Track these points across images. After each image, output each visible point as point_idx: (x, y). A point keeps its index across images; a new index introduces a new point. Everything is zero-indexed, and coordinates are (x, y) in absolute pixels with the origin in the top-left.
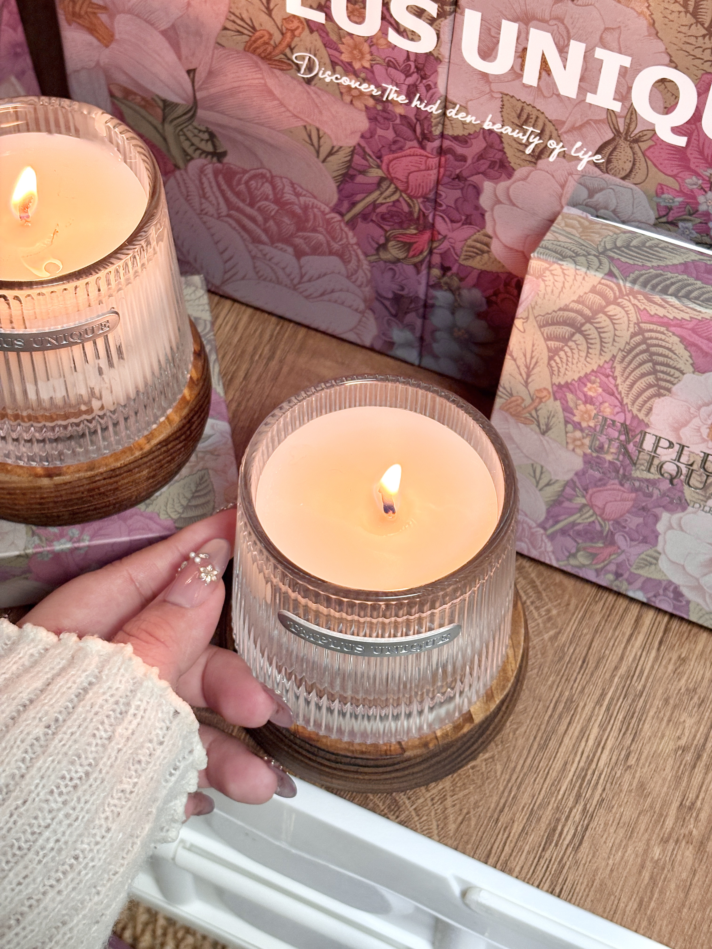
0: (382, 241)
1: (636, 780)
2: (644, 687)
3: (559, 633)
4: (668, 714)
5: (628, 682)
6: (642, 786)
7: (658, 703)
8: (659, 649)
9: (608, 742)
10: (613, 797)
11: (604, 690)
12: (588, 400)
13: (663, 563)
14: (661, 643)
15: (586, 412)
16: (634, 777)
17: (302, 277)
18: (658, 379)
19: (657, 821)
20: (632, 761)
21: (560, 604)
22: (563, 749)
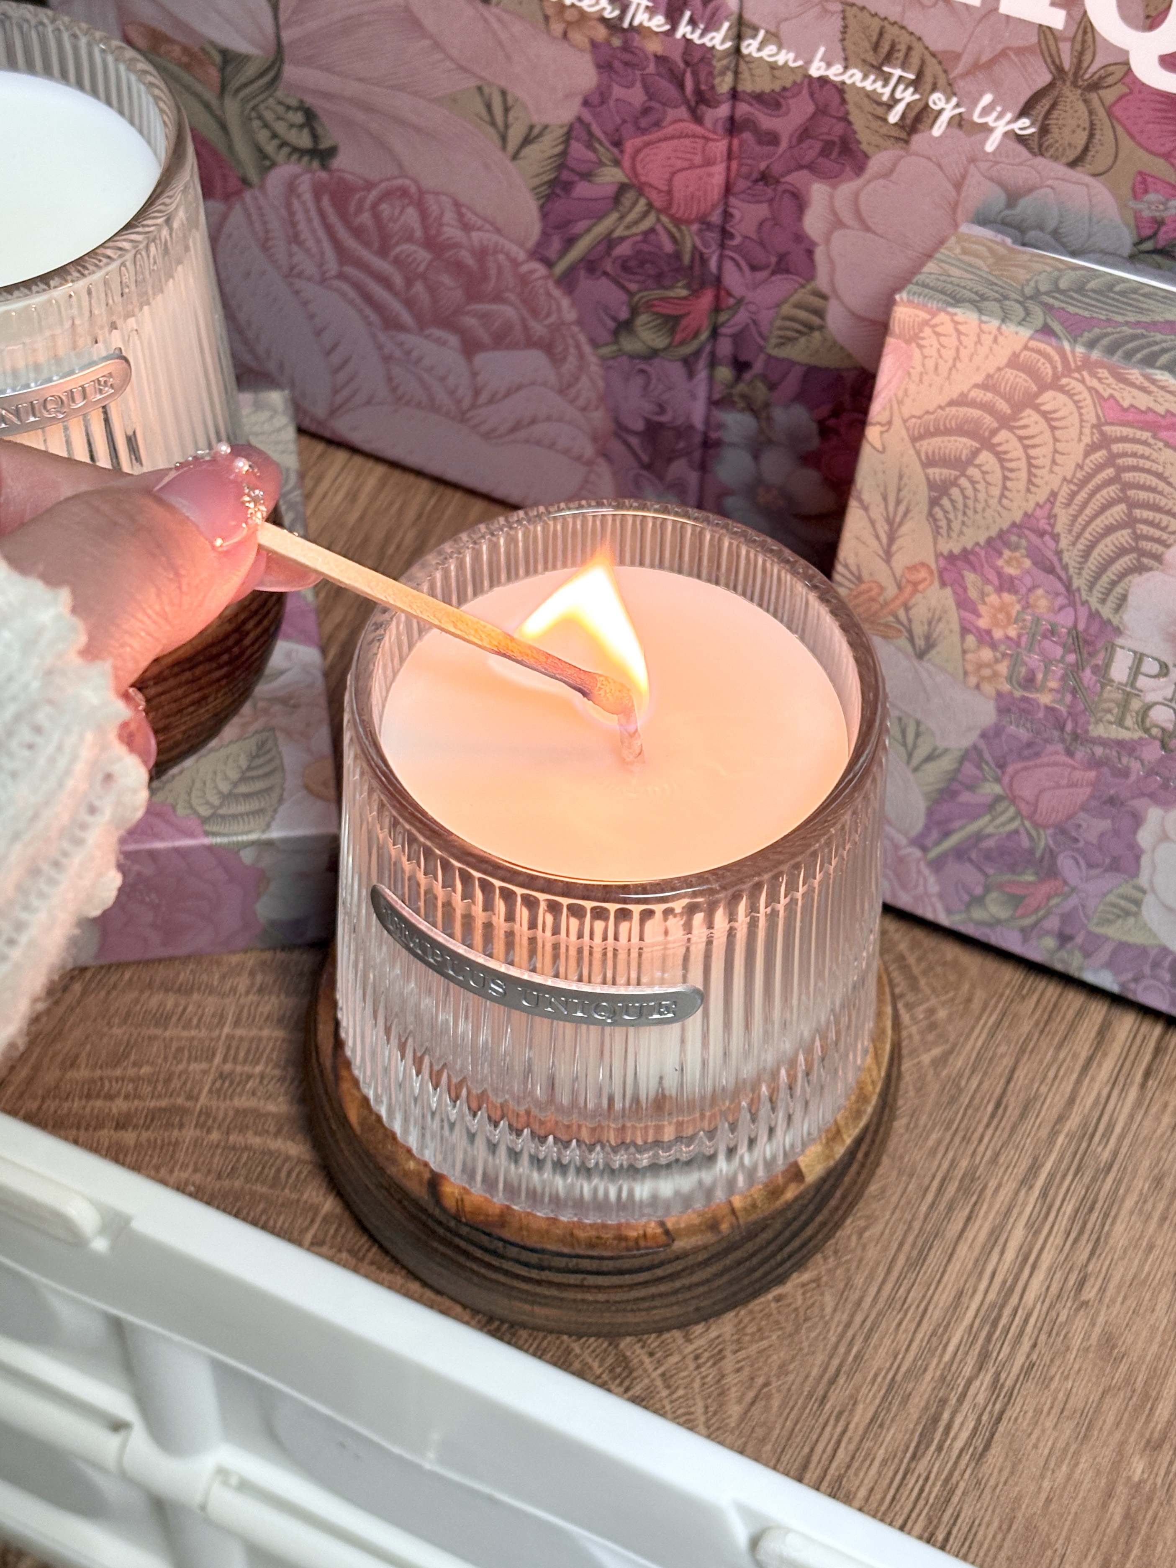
0: (624, 314)
1: (1097, 1330)
2: (1115, 1154)
3: (951, 1051)
4: (1161, 1206)
5: (1084, 1145)
6: (1109, 1341)
7: (1141, 1184)
8: (1143, 1086)
9: (1045, 1254)
10: (1052, 1361)
11: (1036, 1159)
12: (1006, 584)
13: (1151, 913)
14: (1147, 1074)
15: (1003, 608)
16: (1093, 1324)
17: (477, 393)
18: (1137, 537)
19: (1138, 1409)
20: (1089, 1293)
21: (952, 1000)
22: (955, 1266)
